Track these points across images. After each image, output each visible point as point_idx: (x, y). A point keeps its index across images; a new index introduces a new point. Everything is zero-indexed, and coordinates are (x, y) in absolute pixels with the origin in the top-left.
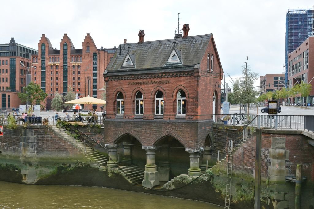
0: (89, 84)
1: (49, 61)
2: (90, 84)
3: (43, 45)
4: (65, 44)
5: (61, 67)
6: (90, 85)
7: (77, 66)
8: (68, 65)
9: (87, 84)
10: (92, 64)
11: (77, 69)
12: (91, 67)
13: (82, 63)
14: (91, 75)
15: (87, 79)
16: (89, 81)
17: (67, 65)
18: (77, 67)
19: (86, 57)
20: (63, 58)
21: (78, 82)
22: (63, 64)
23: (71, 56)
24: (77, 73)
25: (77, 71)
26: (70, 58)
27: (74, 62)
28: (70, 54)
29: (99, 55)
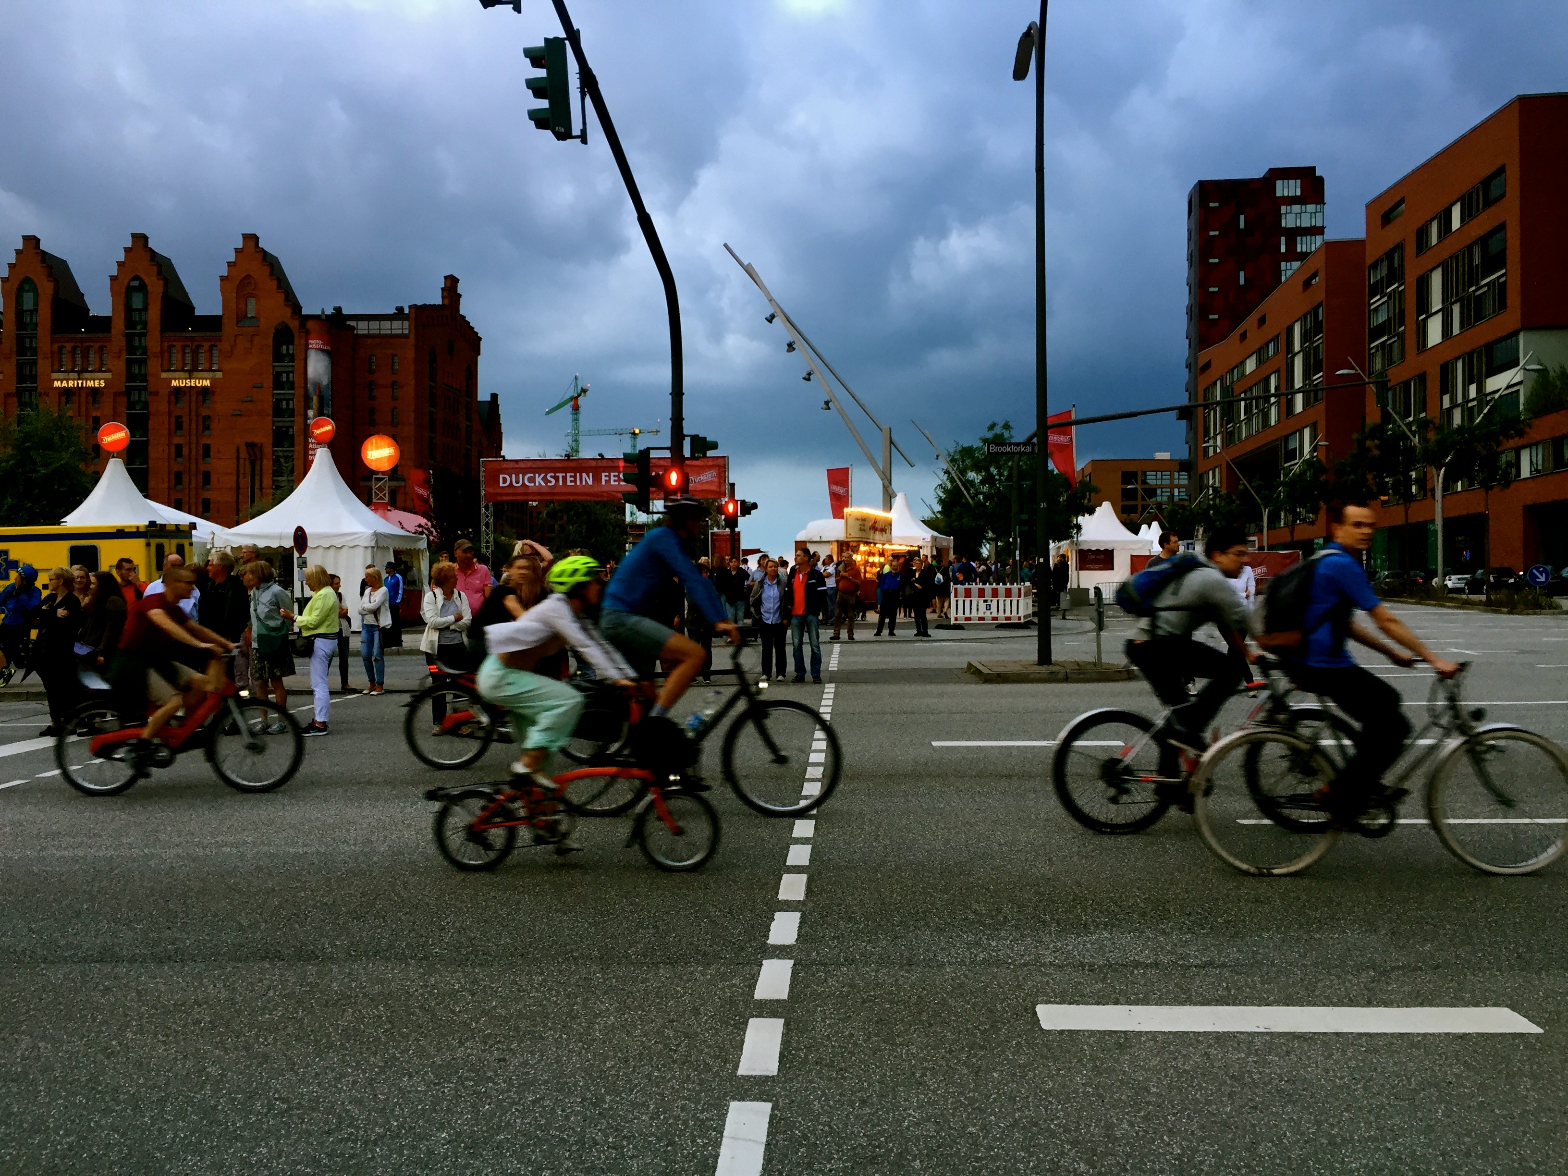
1: (56, 367)
2: (257, 478)
3: (26, 287)
4: (135, 283)
5: (116, 394)
6: (257, 486)
7: (193, 392)
8: (151, 388)
9: (246, 482)
10: (269, 382)
11: (193, 405)
12: (266, 397)
13: (219, 375)
14: (264, 438)
15: (244, 454)
16: (253, 463)
17: (145, 388)
18: (194, 398)
19: (240, 346)
20: (124, 353)
21: (203, 468)
22: (124, 380)
23: (166, 344)
24: (197, 426)
25: (197, 415)
26: (162, 351)
27: (182, 374)
28: (158, 334)
29: (303, 341)
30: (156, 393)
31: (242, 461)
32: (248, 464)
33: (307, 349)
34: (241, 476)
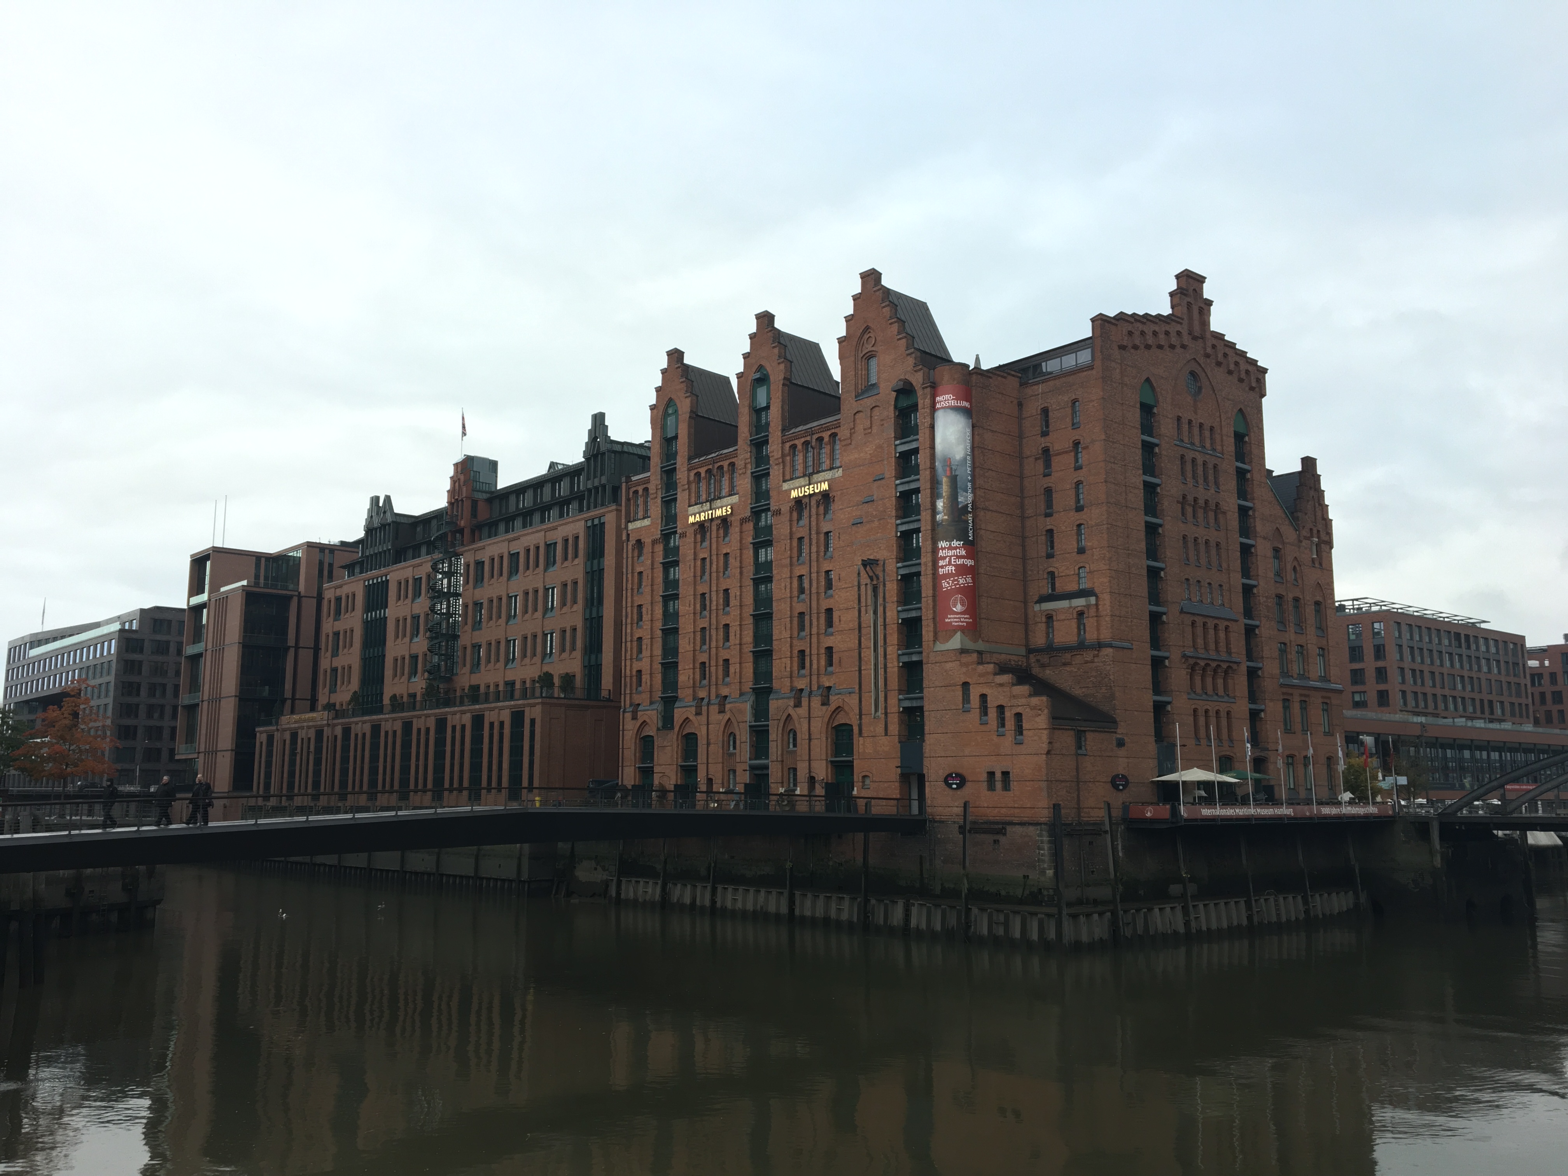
0: (875, 612)
1: (693, 500)
2: (880, 610)
3: (670, 411)
4: (760, 375)
5: (743, 521)
6: (880, 621)
7: (812, 501)
8: (775, 506)
9: (868, 618)
10: (891, 469)
11: (814, 520)
12: (889, 491)
13: (839, 473)
14: (887, 551)
15: (864, 577)
16: (875, 589)
17: (770, 508)
18: (813, 510)
19: (860, 428)
20: (749, 466)
21: (825, 605)
22: (749, 502)
23: (788, 445)
24: (818, 547)
25: (818, 533)
26: (783, 456)
27: (802, 481)
28: (780, 434)
29: (928, 401)
30: (778, 512)
31: (863, 588)
32: (870, 592)
33: (933, 409)
34: (863, 609)
